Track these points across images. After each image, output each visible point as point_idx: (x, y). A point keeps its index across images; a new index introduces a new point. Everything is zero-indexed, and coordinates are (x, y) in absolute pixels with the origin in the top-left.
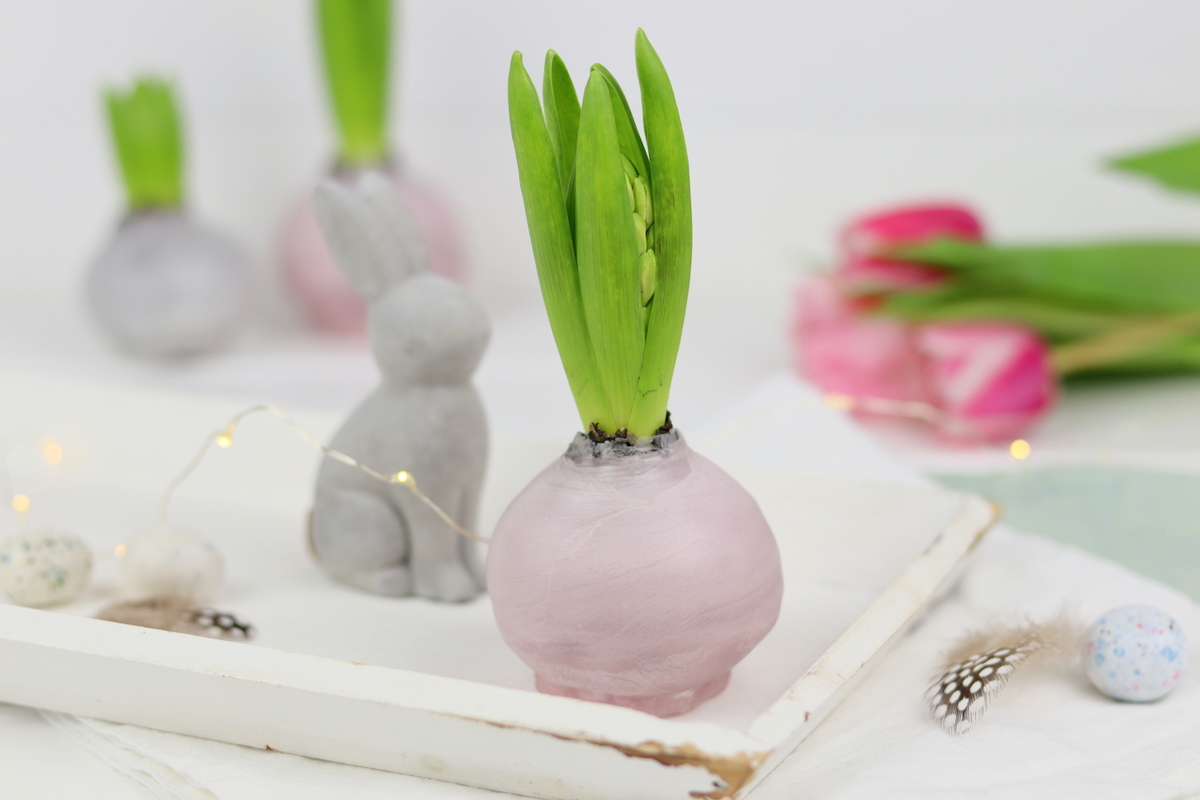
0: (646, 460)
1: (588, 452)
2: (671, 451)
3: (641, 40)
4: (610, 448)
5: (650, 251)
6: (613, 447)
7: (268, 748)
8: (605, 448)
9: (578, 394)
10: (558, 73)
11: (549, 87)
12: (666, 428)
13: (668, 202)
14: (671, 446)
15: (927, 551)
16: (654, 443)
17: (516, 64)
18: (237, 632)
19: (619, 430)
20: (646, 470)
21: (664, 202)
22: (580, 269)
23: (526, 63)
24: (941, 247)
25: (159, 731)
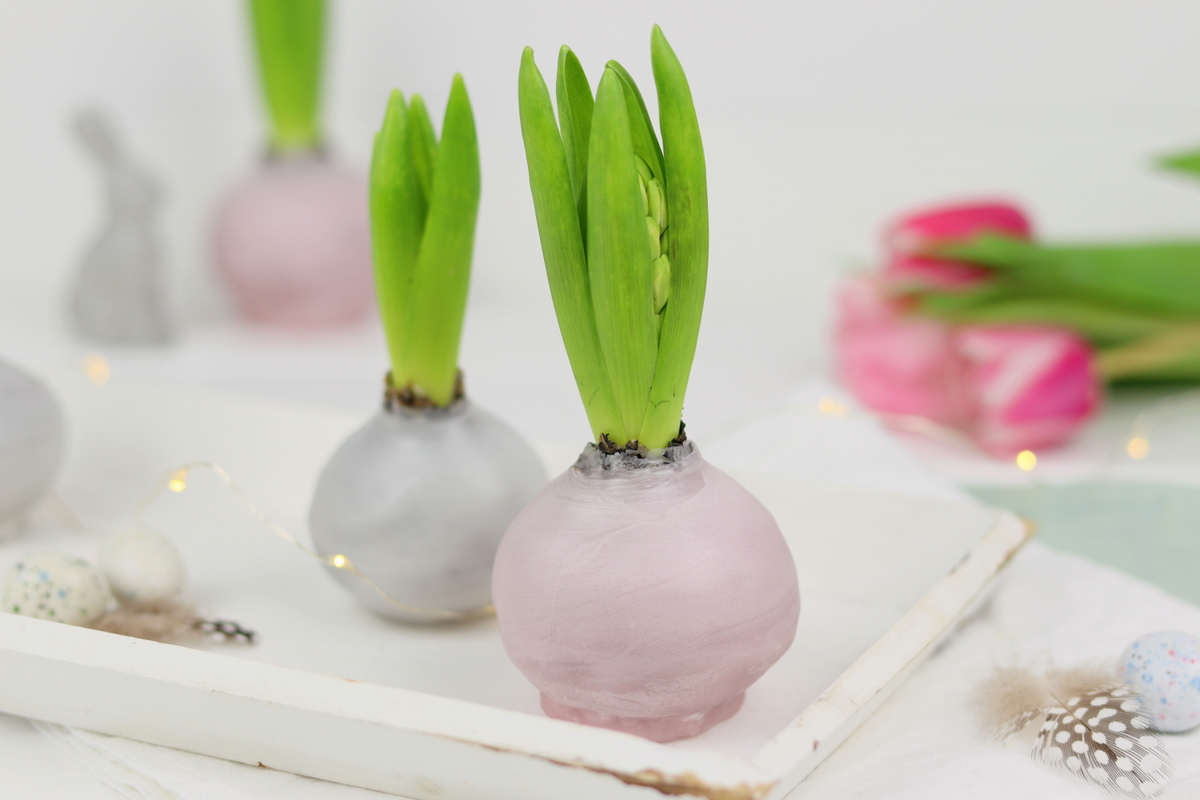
0: (657, 473)
1: (598, 464)
2: (684, 464)
3: (657, 36)
4: (620, 460)
5: (664, 257)
6: (623, 459)
7: (261, 765)
8: (615, 460)
9: (589, 402)
10: (572, 69)
11: (563, 85)
12: (679, 440)
13: (683, 206)
14: (684, 459)
15: (953, 571)
16: (666, 456)
17: (527, 59)
18: (241, 638)
19: (630, 442)
20: (659, 483)
21: (679, 205)
22: (591, 274)
23: (538, 60)
24: (986, 245)
25: (150, 744)
